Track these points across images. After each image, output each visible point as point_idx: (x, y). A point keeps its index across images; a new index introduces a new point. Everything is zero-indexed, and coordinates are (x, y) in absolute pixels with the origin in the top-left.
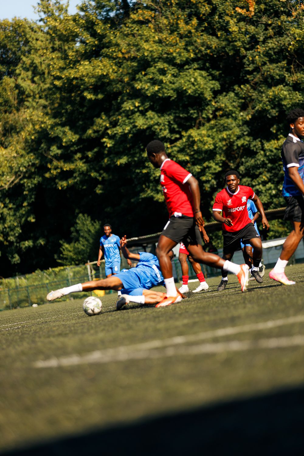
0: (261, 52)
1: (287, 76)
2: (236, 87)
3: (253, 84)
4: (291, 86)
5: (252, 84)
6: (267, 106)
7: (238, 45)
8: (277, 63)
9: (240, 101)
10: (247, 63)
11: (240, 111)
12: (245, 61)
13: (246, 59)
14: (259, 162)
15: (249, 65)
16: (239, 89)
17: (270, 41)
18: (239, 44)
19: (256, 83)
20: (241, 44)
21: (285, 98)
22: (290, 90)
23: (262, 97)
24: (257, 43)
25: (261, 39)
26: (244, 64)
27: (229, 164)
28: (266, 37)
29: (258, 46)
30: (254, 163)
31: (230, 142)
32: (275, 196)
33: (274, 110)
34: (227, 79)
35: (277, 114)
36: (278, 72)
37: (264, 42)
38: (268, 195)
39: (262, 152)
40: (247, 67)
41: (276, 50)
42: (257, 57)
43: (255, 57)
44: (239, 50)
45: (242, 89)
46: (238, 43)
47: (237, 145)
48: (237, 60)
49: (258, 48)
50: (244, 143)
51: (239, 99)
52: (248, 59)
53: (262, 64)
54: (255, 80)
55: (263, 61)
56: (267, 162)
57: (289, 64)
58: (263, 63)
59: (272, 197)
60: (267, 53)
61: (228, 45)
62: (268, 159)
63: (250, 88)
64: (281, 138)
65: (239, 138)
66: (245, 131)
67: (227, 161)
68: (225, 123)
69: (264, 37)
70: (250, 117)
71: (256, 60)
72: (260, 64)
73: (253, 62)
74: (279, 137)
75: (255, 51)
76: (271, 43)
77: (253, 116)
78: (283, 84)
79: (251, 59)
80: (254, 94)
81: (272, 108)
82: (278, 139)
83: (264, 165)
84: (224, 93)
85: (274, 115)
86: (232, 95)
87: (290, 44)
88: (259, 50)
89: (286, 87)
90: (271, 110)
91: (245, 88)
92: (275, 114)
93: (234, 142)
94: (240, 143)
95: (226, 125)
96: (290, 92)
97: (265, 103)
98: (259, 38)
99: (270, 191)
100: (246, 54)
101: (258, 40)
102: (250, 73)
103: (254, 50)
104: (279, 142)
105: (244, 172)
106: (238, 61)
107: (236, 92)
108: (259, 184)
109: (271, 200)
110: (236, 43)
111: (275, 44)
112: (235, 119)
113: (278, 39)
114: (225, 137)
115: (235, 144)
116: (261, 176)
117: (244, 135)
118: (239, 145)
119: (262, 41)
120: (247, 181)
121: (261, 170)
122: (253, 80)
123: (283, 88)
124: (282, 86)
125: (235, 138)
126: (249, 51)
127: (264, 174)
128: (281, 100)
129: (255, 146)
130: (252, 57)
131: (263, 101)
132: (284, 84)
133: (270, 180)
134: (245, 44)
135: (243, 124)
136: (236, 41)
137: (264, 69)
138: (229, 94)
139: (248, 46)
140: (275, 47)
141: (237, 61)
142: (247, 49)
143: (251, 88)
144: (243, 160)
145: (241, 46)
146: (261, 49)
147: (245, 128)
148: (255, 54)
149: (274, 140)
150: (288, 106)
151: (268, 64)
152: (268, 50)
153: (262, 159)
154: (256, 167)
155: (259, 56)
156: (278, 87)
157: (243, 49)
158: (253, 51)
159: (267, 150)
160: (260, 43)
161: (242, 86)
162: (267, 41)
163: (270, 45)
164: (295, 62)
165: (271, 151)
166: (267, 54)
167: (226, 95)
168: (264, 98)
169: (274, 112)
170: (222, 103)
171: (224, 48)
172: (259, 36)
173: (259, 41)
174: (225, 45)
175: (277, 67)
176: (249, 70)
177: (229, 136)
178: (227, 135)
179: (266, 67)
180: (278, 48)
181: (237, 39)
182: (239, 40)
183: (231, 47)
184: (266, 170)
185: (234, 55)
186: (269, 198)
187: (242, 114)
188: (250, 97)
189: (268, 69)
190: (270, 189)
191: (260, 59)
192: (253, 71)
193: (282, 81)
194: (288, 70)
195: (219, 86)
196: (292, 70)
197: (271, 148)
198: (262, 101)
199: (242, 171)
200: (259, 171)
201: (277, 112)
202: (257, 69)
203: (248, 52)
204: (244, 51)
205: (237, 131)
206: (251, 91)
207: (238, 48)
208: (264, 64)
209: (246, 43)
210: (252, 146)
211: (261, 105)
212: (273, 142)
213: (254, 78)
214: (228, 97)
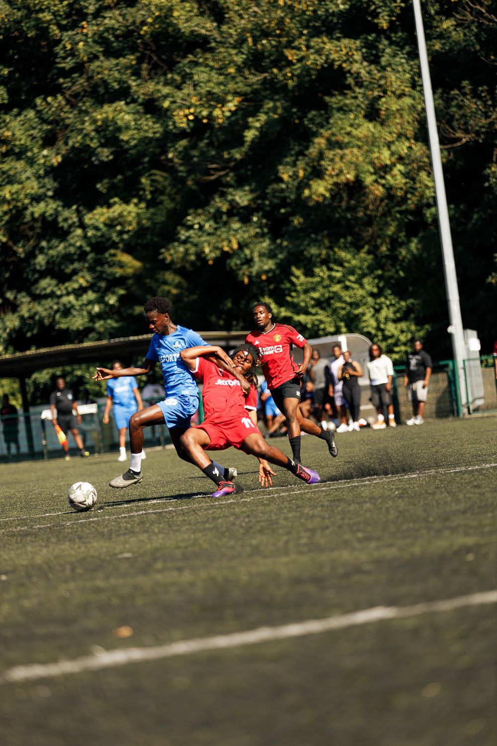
0: (90, 35)
1: (134, 84)
2: (38, 101)
3: (70, 95)
4: (140, 105)
5: (67, 96)
6: (92, 139)
7: (44, 19)
8: (117, 58)
9: (45, 127)
10: (62, 53)
11: (43, 147)
12: (58, 49)
13: (61, 46)
14: (72, 250)
15: (64, 58)
16: (44, 103)
17: (108, 14)
18: (47, 16)
19: (76, 95)
20: (52, 17)
21: (128, 128)
22: (138, 112)
23: (83, 122)
24: (83, 16)
25: (92, 9)
26: (56, 55)
27: (15, 248)
28: (101, 6)
29: (84, 23)
30: (63, 252)
31: (15, 207)
32: (100, 316)
33: (105, 150)
34: (23, 84)
35: (111, 157)
36: (117, 75)
37: (97, 14)
38: (85, 313)
39: (79, 232)
40: (59, 63)
41: (118, 32)
42: (81, 44)
43: (77, 44)
44: (48, 28)
45: (48, 104)
46: (45, 14)
47: (32, 214)
48: (43, 47)
49: (83, 27)
50: (45, 212)
51: (41, 124)
52: (65, 47)
53: (89, 58)
54: (74, 88)
55: (91, 53)
56: (88, 249)
57: (140, 61)
58: (91, 56)
59: (93, 318)
60: (101, 36)
61: (28, 17)
62: (90, 244)
63: (63, 103)
64: (115, 203)
65: (37, 199)
66: (49, 190)
67: (10, 243)
68: (10, 169)
69: (97, 6)
70: (59, 159)
71: (77, 50)
72: (85, 59)
73: (73, 53)
74: (112, 201)
75: (77, 34)
76: (111, 18)
77: (65, 158)
78: (125, 100)
79: (69, 47)
80: (71, 116)
81: (102, 145)
82: (110, 206)
83: (82, 255)
84: (15, 110)
85: (105, 159)
86: (31, 114)
87: (143, 23)
88: (85, 31)
89: (132, 105)
90: (99, 150)
91: (56, 102)
92: (107, 157)
93: (25, 208)
94: (38, 209)
95: (12, 173)
96: (137, 116)
97: (86, 135)
98: (87, 8)
99: (89, 307)
100: (61, 36)
101: (85, 11)
102: (66, 73)
103: (76, 29)
104: (111, 210)
105: (43, 268)
106: (45, 50)
107: (39, 108)
108: (68, 294)
109: (91, 325)
110: (41, 15)
111: (118, 22)
112: (31, 162)
113: (125, 11)
114: (8, 196)
115: (28, 212)
116: (75, 278)
117: (46, 196)
118: (36, 215)
119: (92, 14)
120: (49, 285)
121: (76, 265)
122: (70, 88)
123: (125, 108)
124: (123, 103)
125: (27, 201)
126: (67, 31)
127: (81, 274)
128: (119, 130)
129: (66, 220)
130: (71, 44)
131: (85, 132)
132: (128, 100)
133: (92, 287)
134: (59, 18)
135: (47, 173)
136: (41, 10)
137: (92, 67)
138: (25, 113)
139: (64, 22)
140: (116, 26)
141: (43, 50)
142: (62, 28)
143: (67, 104)
144: (44, 244)
145: (52, 20)
146: (89, 28)
147: (50, 183)
148: (78, 38)
149: (102, 206)
150: (133, 143)
151: (102, 58)
152: (103, 32)
153: (78, 244)
154: (68, 258)
155: (86, 42)
156: (114, 105)
157: (55, 28)
158: (74, 32)
159: (88, 226)
160: (90, 18)
161: (49, 99)
162: (102, 14)
163: (107, 21)
164: (151, 58)
165: (97, 228)
166: (101, 39)
167: (19, 114)
168: (87, 124)
169: (105, 154)
170: (8, 130)
171: (18, 22)
172: (86, 4)
173: (87, 14)
174: (22, 16)
175: (117, 65)
176: (63, 68)
177: (15, 196)
178: (12, 194)
179: (97, 63)
180: (123, 29)
181: (44, 7)
182: (48, 8)
183: (33, 23)
184: (86, 265)
185: (37, 37)
186: (86, 320)
187: (45, 152)
188: (63, 120)
189: (99, 70)
190: (90, 302)
191: (86, 48)
192: (73, 70)
193: (124, 93)
194: (137, 73)
195: (6, 96)
196: (144, 73)
197: (97, 224)
198: (82, 130)
199: (41, 266)
200: (71, 267)
201: (112, 153)
202: (80, 68)
203: (65, 34)
204: (57, 32)
205: (33, 186)
206: (67, 109)
207: (45, 25)
208: (94, 57)
209: (61, 16)
210: (60, 219)
211: (79, 138)
212: (99, 210)
213: (74, 83)
214: (22, 117)
